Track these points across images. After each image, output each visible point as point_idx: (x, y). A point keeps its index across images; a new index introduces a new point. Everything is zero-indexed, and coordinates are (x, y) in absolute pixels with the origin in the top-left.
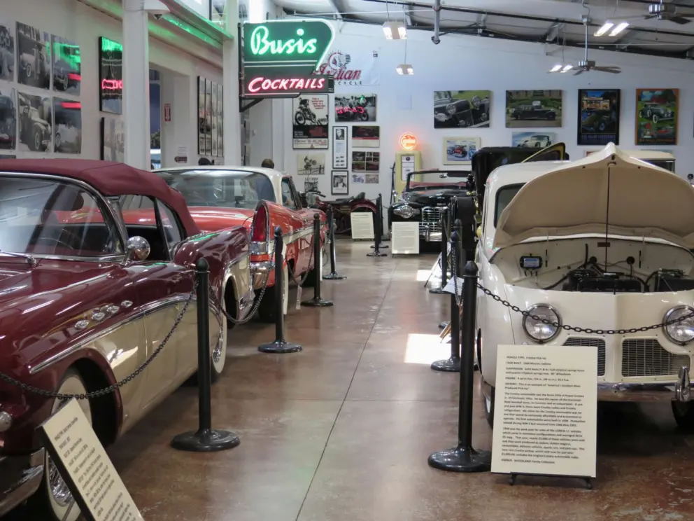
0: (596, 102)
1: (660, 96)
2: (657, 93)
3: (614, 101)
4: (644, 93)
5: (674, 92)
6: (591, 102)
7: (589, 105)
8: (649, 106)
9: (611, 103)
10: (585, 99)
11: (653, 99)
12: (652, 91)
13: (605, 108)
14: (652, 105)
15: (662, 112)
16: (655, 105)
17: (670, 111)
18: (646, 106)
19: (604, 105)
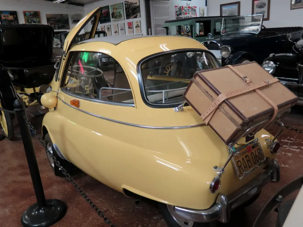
0: (7, 16)
1: (33, 14)
2: (31, 13)
3: (15, 16)
4: (26, 13)
5: (38, 13)
6: (5, 16)
7: (4, 18)
8: (30, 18)
9: (14, 17)
10: (2, 15)
11: (30, 15)
12: (30, 12)
13: (12, 19)
14: (31, 18)
15: (35, 20)
16: (32, 18)
17: (38, 20)
18: (28, 18)
19: (11, 17)
